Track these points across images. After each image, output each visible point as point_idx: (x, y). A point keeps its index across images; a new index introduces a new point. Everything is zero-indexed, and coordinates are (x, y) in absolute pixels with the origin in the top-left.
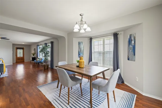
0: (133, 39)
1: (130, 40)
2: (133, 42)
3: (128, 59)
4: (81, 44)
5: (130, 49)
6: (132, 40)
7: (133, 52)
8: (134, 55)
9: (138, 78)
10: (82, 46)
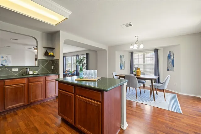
0: (172, 54)
1: (170, 56)
2: (172, 57)
3: (168, 70)
4: (123, 57)
5: (170, 62)
6: (171, 56)
7: (172, 65)
8: (173, 66)
9: (176, 83)
10: (123, 59)
